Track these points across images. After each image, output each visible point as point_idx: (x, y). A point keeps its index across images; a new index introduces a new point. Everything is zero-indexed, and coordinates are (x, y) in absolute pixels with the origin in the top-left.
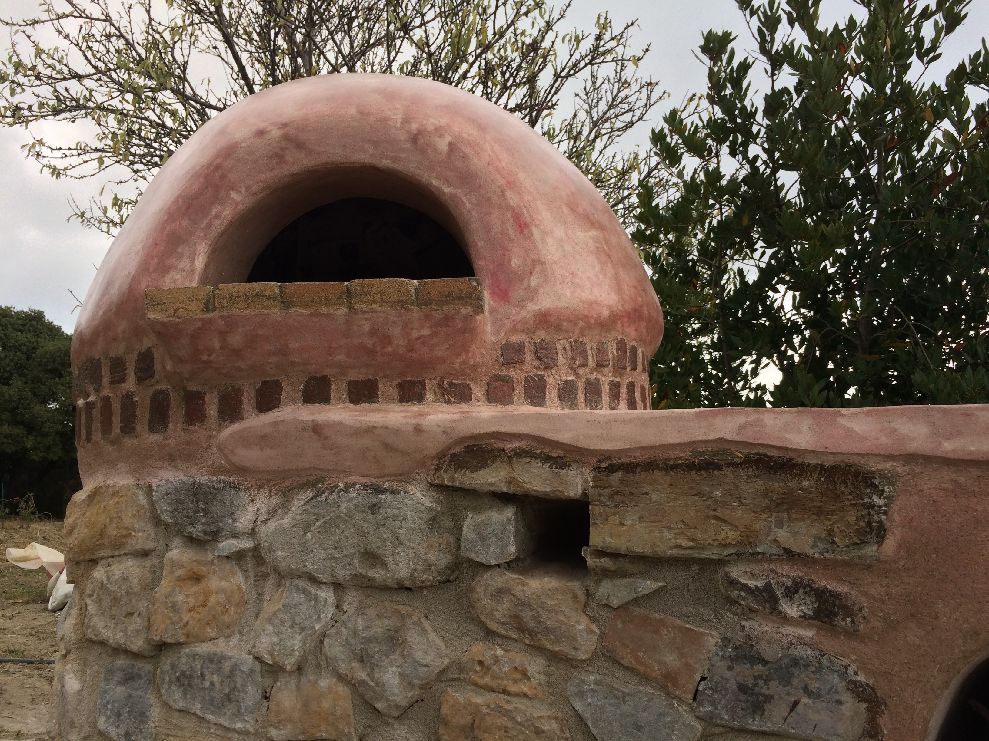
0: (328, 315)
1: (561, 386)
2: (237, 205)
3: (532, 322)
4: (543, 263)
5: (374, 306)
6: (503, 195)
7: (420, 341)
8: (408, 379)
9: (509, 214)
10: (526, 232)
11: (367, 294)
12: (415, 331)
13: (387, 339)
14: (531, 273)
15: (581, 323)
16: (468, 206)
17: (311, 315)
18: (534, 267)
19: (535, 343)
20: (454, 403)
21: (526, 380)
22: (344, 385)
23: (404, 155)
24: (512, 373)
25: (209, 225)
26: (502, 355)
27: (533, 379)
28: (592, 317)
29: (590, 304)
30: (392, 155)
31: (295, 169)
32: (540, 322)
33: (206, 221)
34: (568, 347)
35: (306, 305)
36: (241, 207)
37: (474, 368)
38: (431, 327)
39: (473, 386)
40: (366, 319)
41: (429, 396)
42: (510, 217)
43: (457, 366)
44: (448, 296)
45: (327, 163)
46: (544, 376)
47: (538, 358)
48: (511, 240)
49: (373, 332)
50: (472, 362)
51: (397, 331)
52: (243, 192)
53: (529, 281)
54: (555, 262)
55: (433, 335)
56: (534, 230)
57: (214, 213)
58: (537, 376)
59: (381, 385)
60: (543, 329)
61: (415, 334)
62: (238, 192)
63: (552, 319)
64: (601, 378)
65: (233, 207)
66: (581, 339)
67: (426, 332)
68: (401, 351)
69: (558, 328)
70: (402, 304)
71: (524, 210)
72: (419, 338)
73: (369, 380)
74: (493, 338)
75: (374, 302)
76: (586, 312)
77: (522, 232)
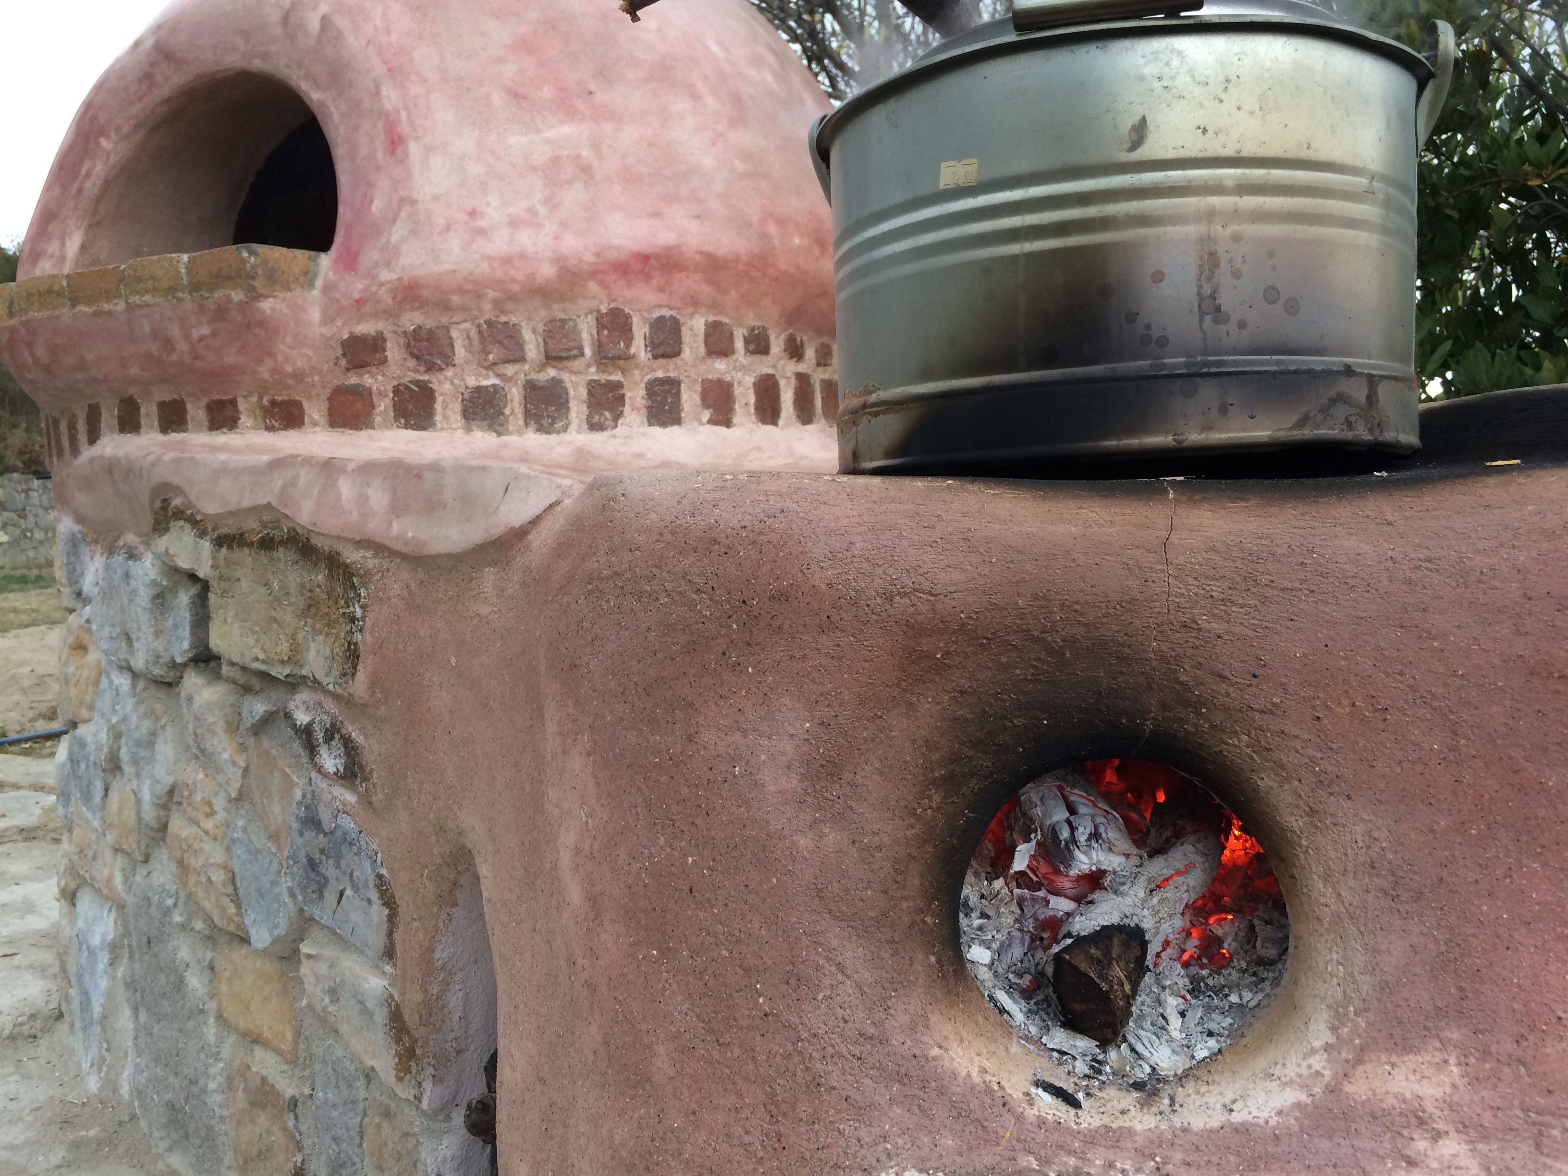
0: (110, 313)
1: (467, 396)
2: (108, 157)
3: (390, 301)
4: (414, 202)
5: (147, 297)
6: (378, 93)
7: (203, 344)
8: (216, 397)
9: (380, 125)
10: (399, 151)
11: (140, 280)
12: (193, 330)
13: (168, 344)
14: (394, 220)
15: (491, 294)
16: (336, 118)
17: (97, 314)
18: (399, 210)
19: (405, 332)
20: (279, 429)
21: (396, 390)
22: (154, 409)
23: (273, 48)
24: (367, 380)
25: (80, 190)
26: (344, 355)
27: (407, 388)
28: (514, 280)
29: (507, 260)
30: (262, 49)
31: (165, 91)
32: (405, 299)
33: (76, 185)
34: (474, 333)
35: (89, 302)
36: (113, 159)
37: (298, 376)
38: (209, 323)
39: (306, 405)
40: (144, 316)
41: (245, 420)
42: (381, 129)
43: (266, 376)
44: (217, 276)
45: (198, 77)
46: (429, 382)
47: (412, 355)
48: (378, 168)
49: (155, 334)
50: (289, 368)
51: (175, 331)
52: (113, 136)
53: (390, 234)
54: (436, 198)
55: (214, 334)
56: (414, 149)
57: (83, 172)
58: (417, 383)
59: (189, 407)
60: (413, 309)
61: (196, 334)
62: (108, 137)
63: (425, 293)
64: (566, 377)
65: (105, 159)
66: (503, 319)
67: (205, 331)
68: (187, 359)
69: (444, 306)
70: (172, 290)
71: (403, 115)
72: (201, 340)
73: (175, 400)
74: (325, 331)
75: (147, 291)
76: (499, 273)
77: (393, 152)
